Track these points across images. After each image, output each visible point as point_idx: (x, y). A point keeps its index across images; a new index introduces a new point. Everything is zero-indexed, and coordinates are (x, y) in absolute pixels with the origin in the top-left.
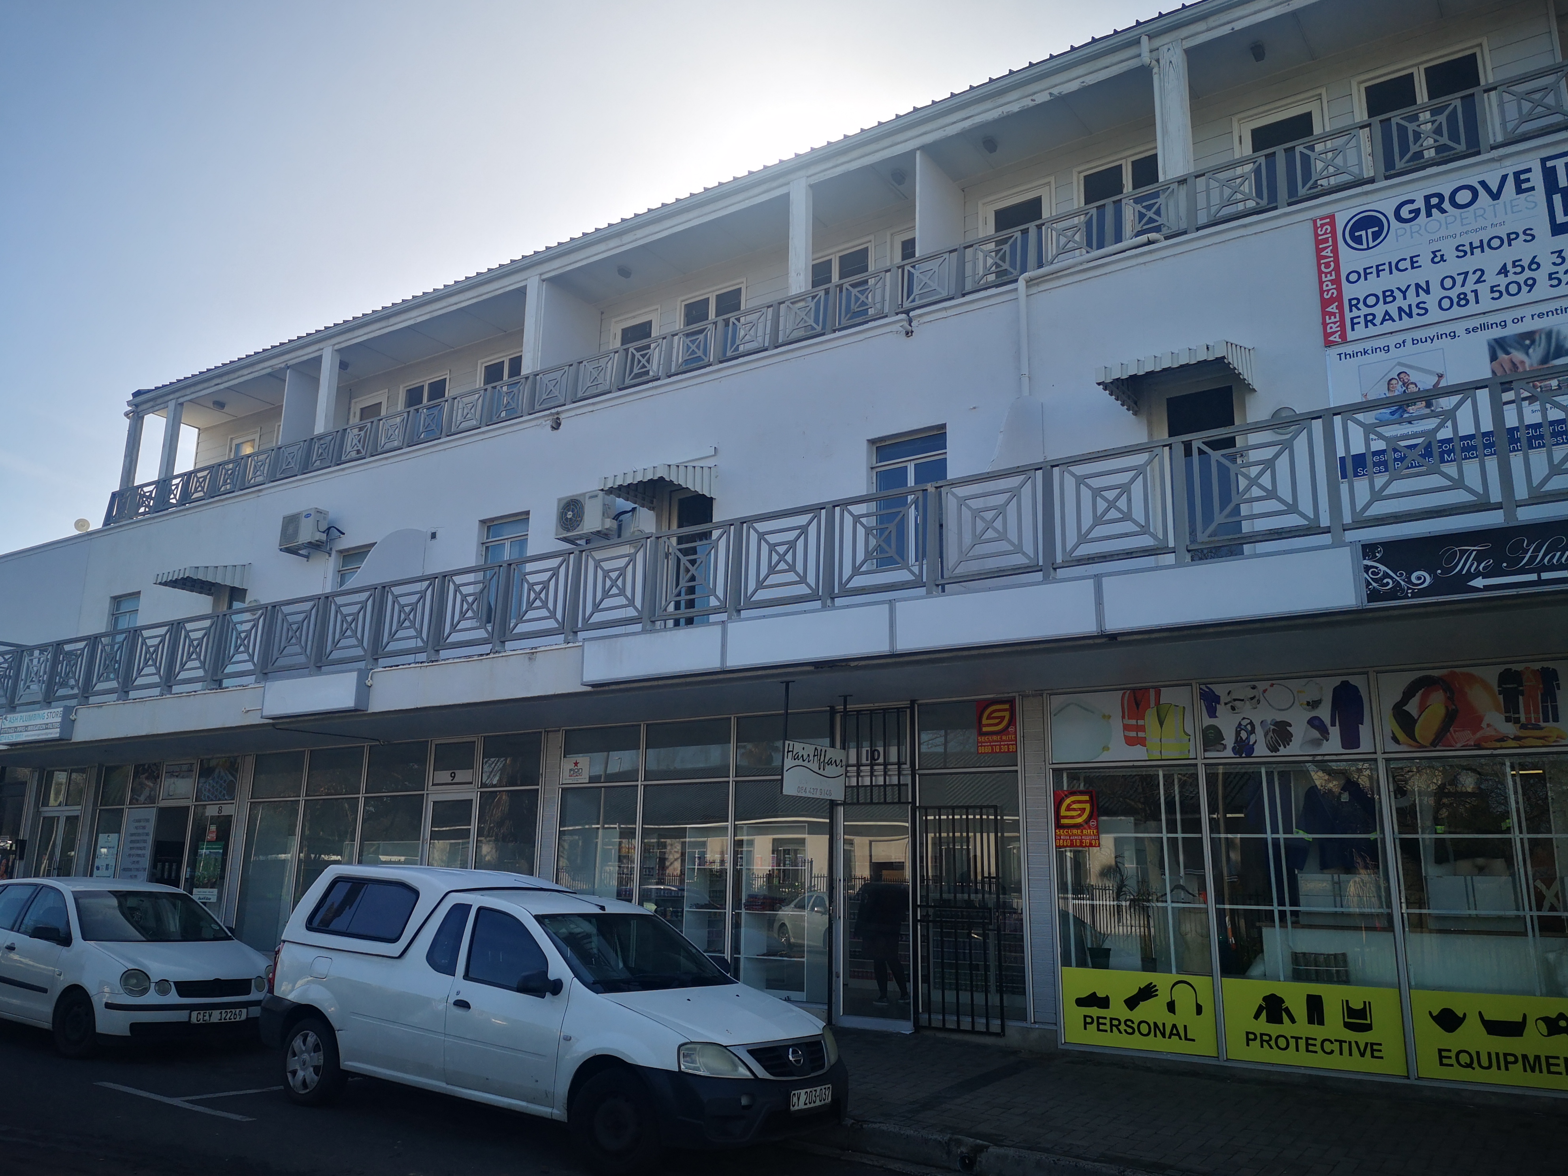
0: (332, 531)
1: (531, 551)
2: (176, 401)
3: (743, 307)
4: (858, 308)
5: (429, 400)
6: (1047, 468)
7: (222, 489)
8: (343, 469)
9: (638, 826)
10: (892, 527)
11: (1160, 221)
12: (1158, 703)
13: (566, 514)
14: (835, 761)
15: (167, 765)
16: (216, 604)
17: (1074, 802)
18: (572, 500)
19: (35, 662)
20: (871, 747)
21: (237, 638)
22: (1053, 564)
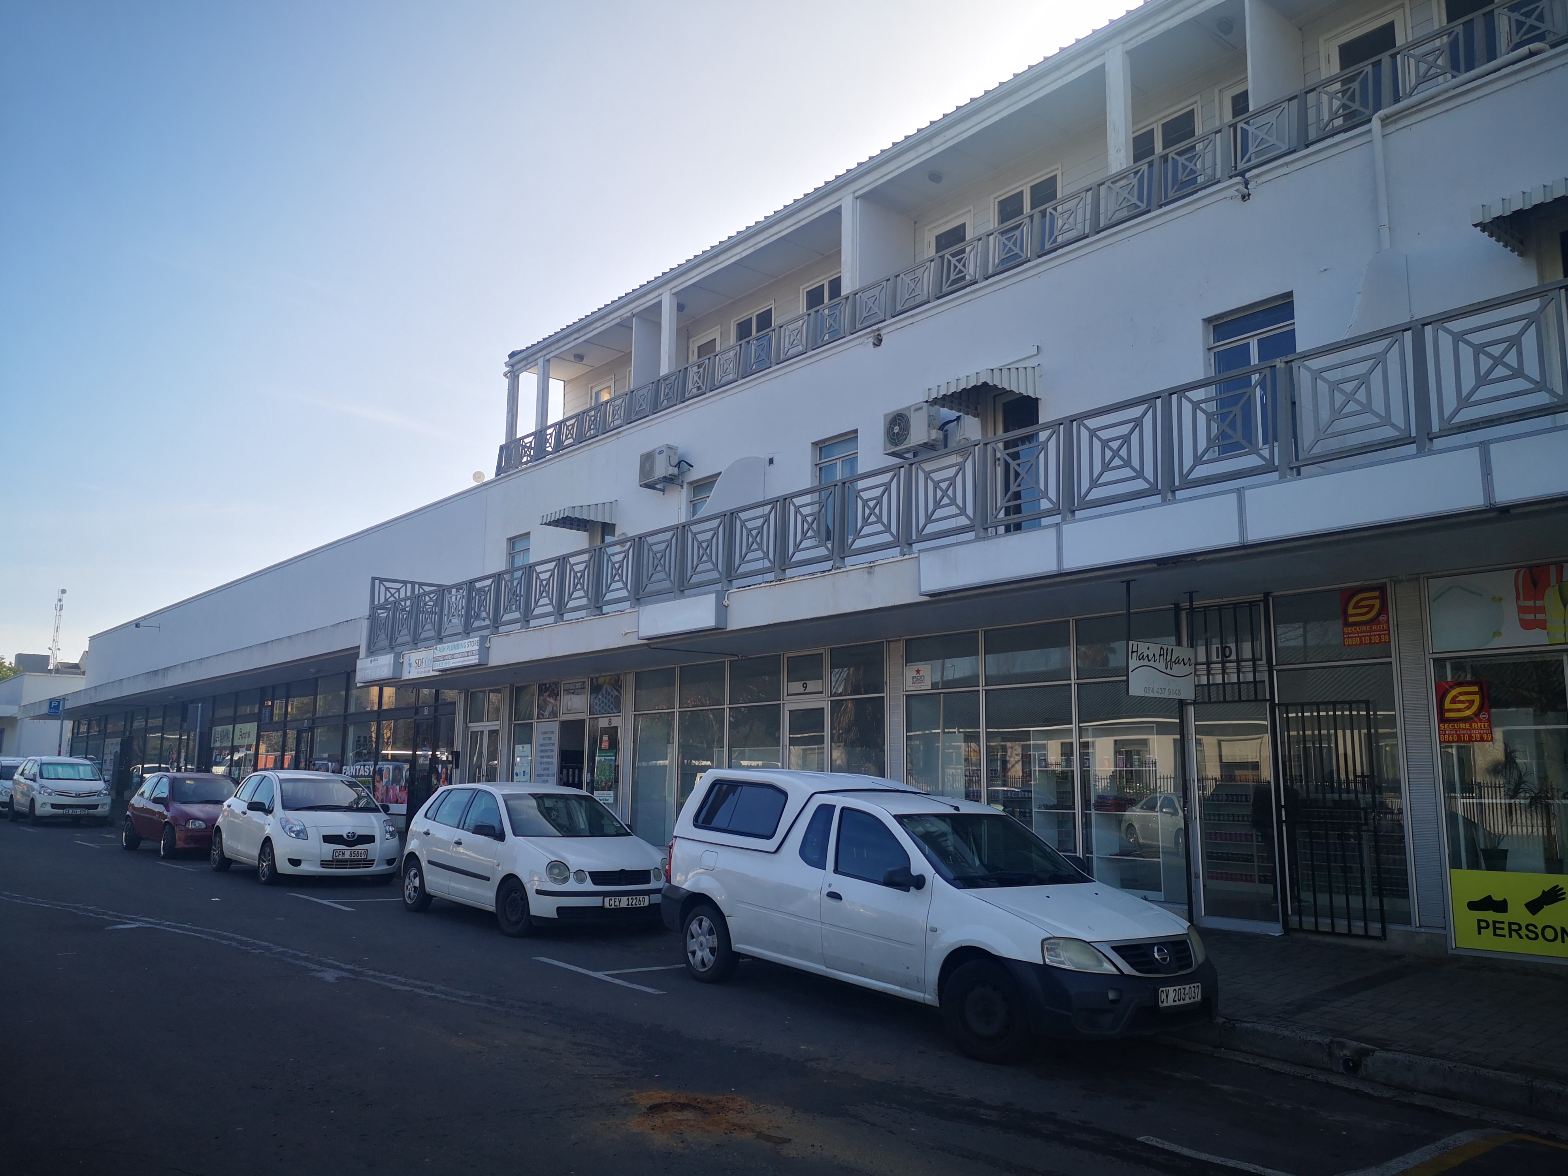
0: (683, 464)
1: (861, 469)
2: (544, 358)
3: (1059, 196)
4: (1185, 177)
5: (758, 331)
6: (1417, 328)
7: (588, 435)
8: (687, 406)
9: (982, 730)
10: (1237, 410)
11: (1543, 27)
12: (1560, 580)
13: (893, 429)
14: (1183, 660)
15: (564, 684)
16: (591, 539)
17: (1461, 694)
18: (898, 415)
19: (454, 598)
20: (1222, 644)
21: (612, 569)
22: (1428, 434)
